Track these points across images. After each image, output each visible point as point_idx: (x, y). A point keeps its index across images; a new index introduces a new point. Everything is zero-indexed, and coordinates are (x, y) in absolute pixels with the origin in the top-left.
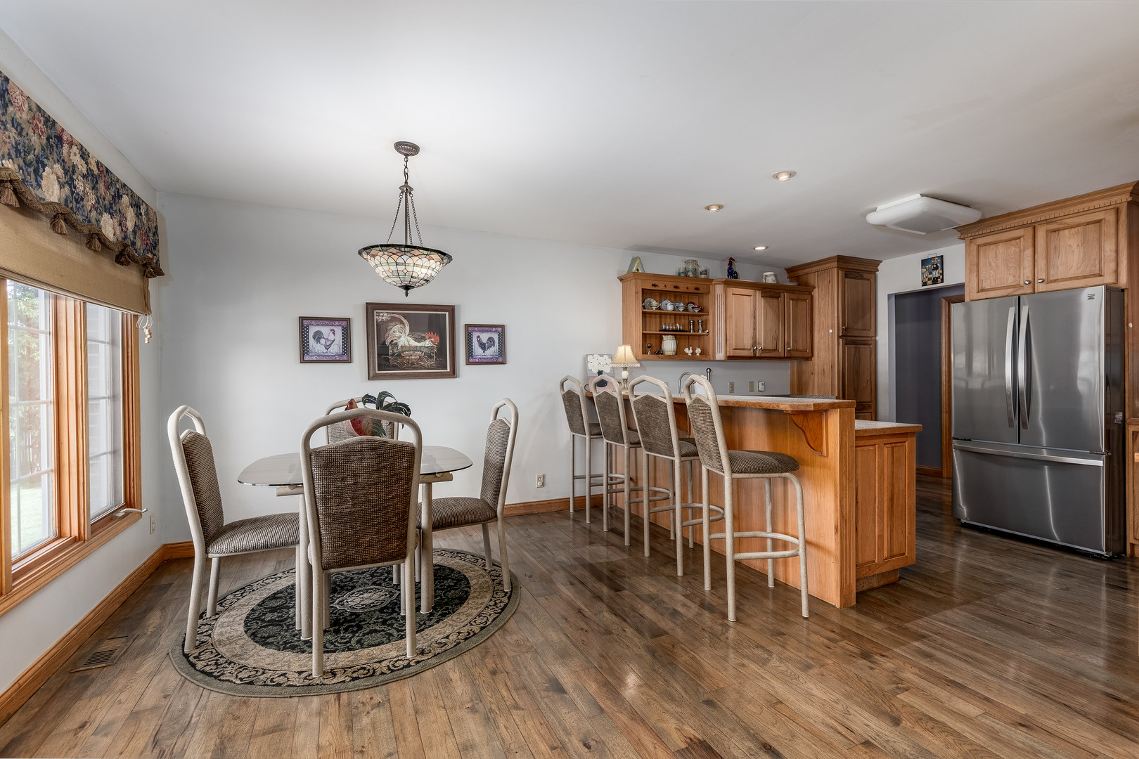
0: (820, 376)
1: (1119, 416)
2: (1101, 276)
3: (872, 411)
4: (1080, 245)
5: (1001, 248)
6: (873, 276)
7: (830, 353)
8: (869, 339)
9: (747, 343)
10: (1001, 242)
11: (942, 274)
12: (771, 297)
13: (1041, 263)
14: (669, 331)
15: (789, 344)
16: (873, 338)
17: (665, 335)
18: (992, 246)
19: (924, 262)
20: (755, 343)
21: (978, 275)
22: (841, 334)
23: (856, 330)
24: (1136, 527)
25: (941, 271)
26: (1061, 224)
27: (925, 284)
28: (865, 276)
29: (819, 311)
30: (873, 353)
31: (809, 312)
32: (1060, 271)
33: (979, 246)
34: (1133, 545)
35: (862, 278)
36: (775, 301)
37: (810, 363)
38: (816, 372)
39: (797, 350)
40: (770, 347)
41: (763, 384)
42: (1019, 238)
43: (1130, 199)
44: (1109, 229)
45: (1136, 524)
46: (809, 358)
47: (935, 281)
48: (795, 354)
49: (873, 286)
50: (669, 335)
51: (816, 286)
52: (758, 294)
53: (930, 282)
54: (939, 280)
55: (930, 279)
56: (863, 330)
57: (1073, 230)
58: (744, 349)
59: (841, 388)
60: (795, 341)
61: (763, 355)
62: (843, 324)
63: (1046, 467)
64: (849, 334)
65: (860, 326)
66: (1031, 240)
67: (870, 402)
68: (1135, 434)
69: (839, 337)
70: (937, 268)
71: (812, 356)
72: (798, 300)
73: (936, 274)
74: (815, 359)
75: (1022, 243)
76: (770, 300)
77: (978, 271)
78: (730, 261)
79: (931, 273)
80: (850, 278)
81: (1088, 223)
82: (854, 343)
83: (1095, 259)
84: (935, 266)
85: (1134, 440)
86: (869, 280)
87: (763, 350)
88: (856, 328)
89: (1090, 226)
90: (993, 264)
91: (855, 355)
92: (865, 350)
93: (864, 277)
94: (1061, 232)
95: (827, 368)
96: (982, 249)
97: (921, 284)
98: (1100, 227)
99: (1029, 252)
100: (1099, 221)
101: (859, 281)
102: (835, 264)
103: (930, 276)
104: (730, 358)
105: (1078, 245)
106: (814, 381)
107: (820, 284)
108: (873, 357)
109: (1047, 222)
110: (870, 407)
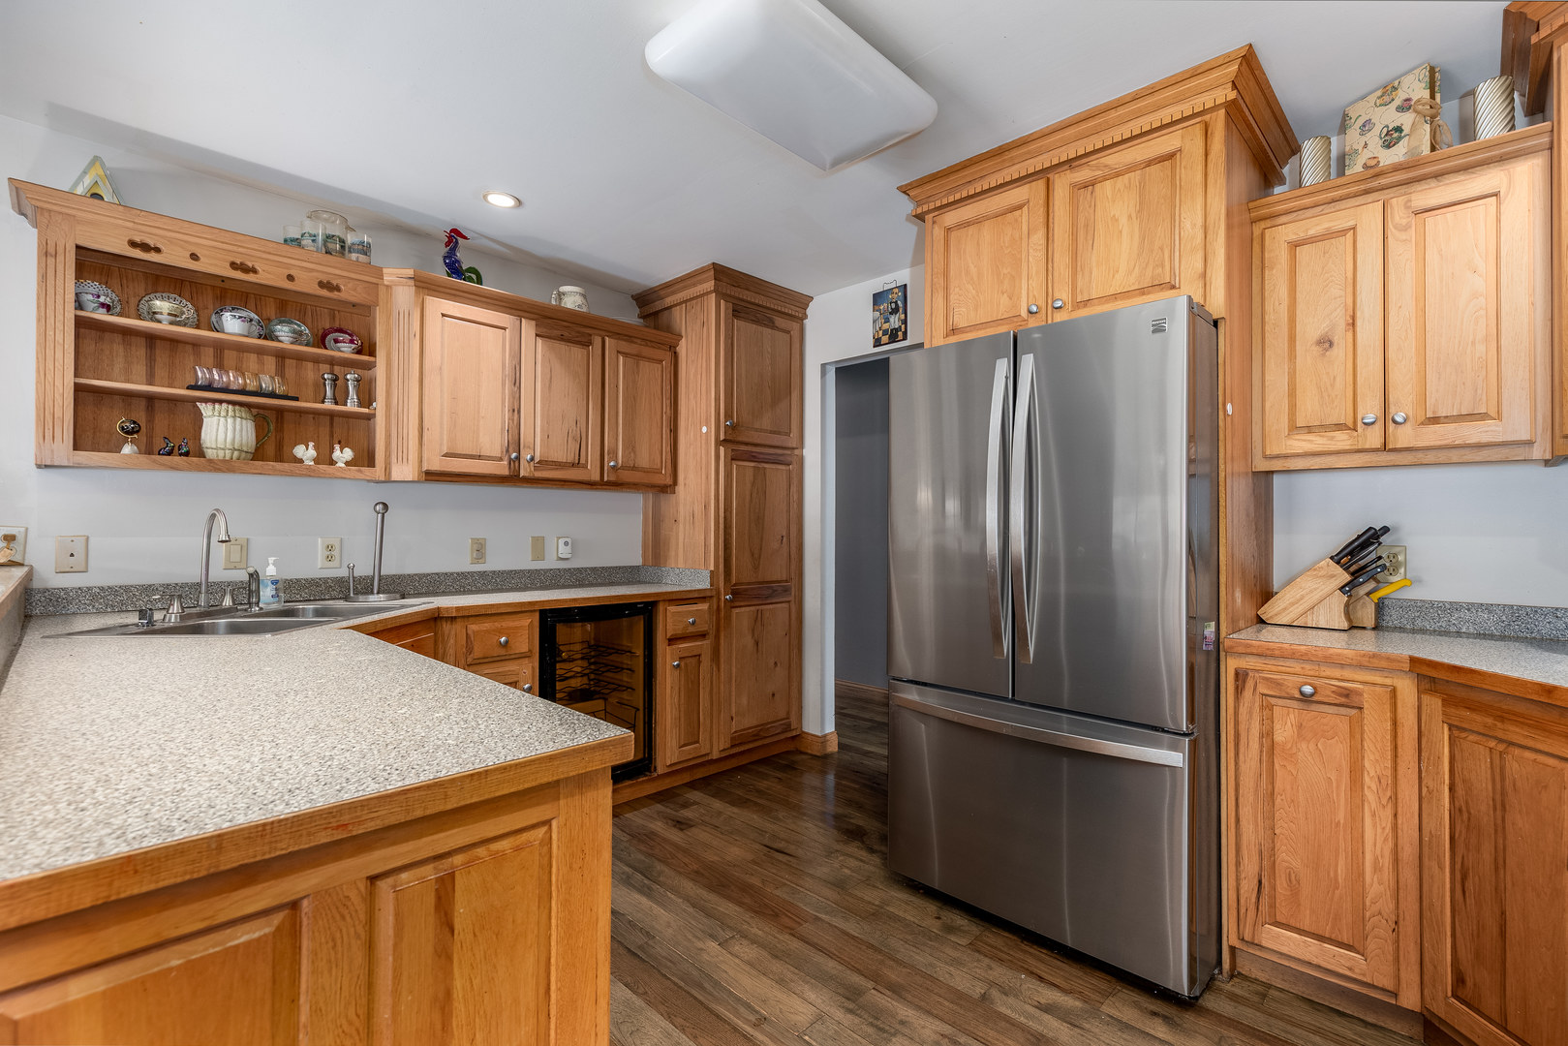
0: (687, 527)
1: (1210, 630)
2: (1173, 287)
3: (791, 598)
4: (1134, 216)
5: (987, 231)
6: (795, 326)
7: (704, 477)
8: (789, 452)
9: (491, 441)
10: (987, 218)
11: (905, 322)
12: (562, 339)
13: (1061, 260)
14: (226, 390)
15: (614, 454)
16: (796, 452)
17: (206, 401)
18: (971, 228)
19: (878, 298)
20: (515, 444)
21: (947, 298)
22: (722, 437)
23: (756, 430)
24: (1243, 911)
25: (903, 317)
26: (1098, 168)
27: (877, 343)
28: (780, 321)
29: (687, 387)
30: (795, 481)
31: (667, 387)
32: (1097, 282)
33: (949, 230)
34: (1233, 949)
35: (772, 325)
36: (577, 352)
37: (673, 496)
38: (681, 519)
39: (634, 468)
40: (560, 455)
41: (566, 544)
42: (1020, 207)
43: (1232, 95)
44: (1191, 171)
45: (1242, 901)
46: (668, 488)
47: (893, 336)
48: (627, 476)
49: (796, 345)
50: (221, 402)
51: (683, 334)
52: (528, 328)
53: (885, 339)
54: (900, 333)
55: (885, 333)
56: (774, 432)
57: (1121, 181)
58: (479, 457)
59: (721, 553)
60: (631, 446)
61: (538, 474)
62: (728, 415)
63: (1065, 759)
64: (740, 439)
65: (766, 422)
66: (1042, 211)
67: (786, 581)
68: (1241, 677)
69: (719, 443)
70: (895, 311)
71: (675, 483)
72: (639, 357)
73: (895, 321)
74: (680, 488)
75: (1025, 219)
76: (562, 347)
77: (947, 289)
78: (450, 238)
79: (887, 321)
80: (746, 319)
81: (1149, 163)
82: (752, 458)
83: (1161, 249)
84: (893, 305)
85: (1239, 691)
86: (788, 332)
87: (543, 463)
88: (757, 426)
89: (1153, 168)
90: (973, 270)
91: (753, 484)
92: (776, 474)
93: (776, 322)
94: (1098, 187)
95: (698, 509)
96: (954, 235)
97: (871, 342)
98: (1173, 168)
99: (1039, 237)
100: (1171, 156)
101: (767, 331)
102: (710, 285)
103: (886, 326)
104: (432, 476)
105: (1130, 217)
106: (677, 539)
107: (689, 329)
108: (794, 489)
109: (1070, 163)
110: (787, 590)
